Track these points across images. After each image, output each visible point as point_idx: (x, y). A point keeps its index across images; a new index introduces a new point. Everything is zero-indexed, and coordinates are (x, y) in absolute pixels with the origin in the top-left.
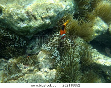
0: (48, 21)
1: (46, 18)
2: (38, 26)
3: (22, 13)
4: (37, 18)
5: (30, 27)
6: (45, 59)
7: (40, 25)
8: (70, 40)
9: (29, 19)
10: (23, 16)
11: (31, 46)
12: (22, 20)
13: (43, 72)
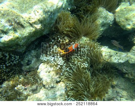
11: (27, 61)
13: (49, 88)
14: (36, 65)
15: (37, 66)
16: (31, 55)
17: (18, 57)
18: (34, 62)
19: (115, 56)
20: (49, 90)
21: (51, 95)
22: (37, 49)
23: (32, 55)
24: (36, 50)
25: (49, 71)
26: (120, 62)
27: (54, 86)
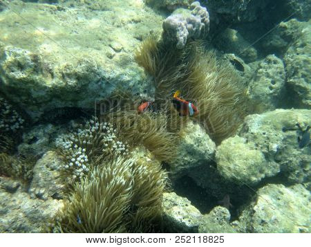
0: (72, 82)
1: (69, 75)
2: (50, 86)
3: (25, 54)
4: (55, 74)
5: (32, 82)
6: (49, 169)
7: (56, 87)
8: (121, 143)
9: (36, 67)
10: (25, 59)
11: (31, 138)
12: (21, 66)
13: (33, 195)
14: (41, 150)
15: (41, 152)
16: (44, 131)
17: (22, 121)
18: (41, 144)
19: (181, 207)
20: (31, 198)
21: (29, 206)
22: (60, 127)
23: (46, 131)
24: (57, 127)
25: (52, 166)
26: (184, 223)
27: (43, 194)
